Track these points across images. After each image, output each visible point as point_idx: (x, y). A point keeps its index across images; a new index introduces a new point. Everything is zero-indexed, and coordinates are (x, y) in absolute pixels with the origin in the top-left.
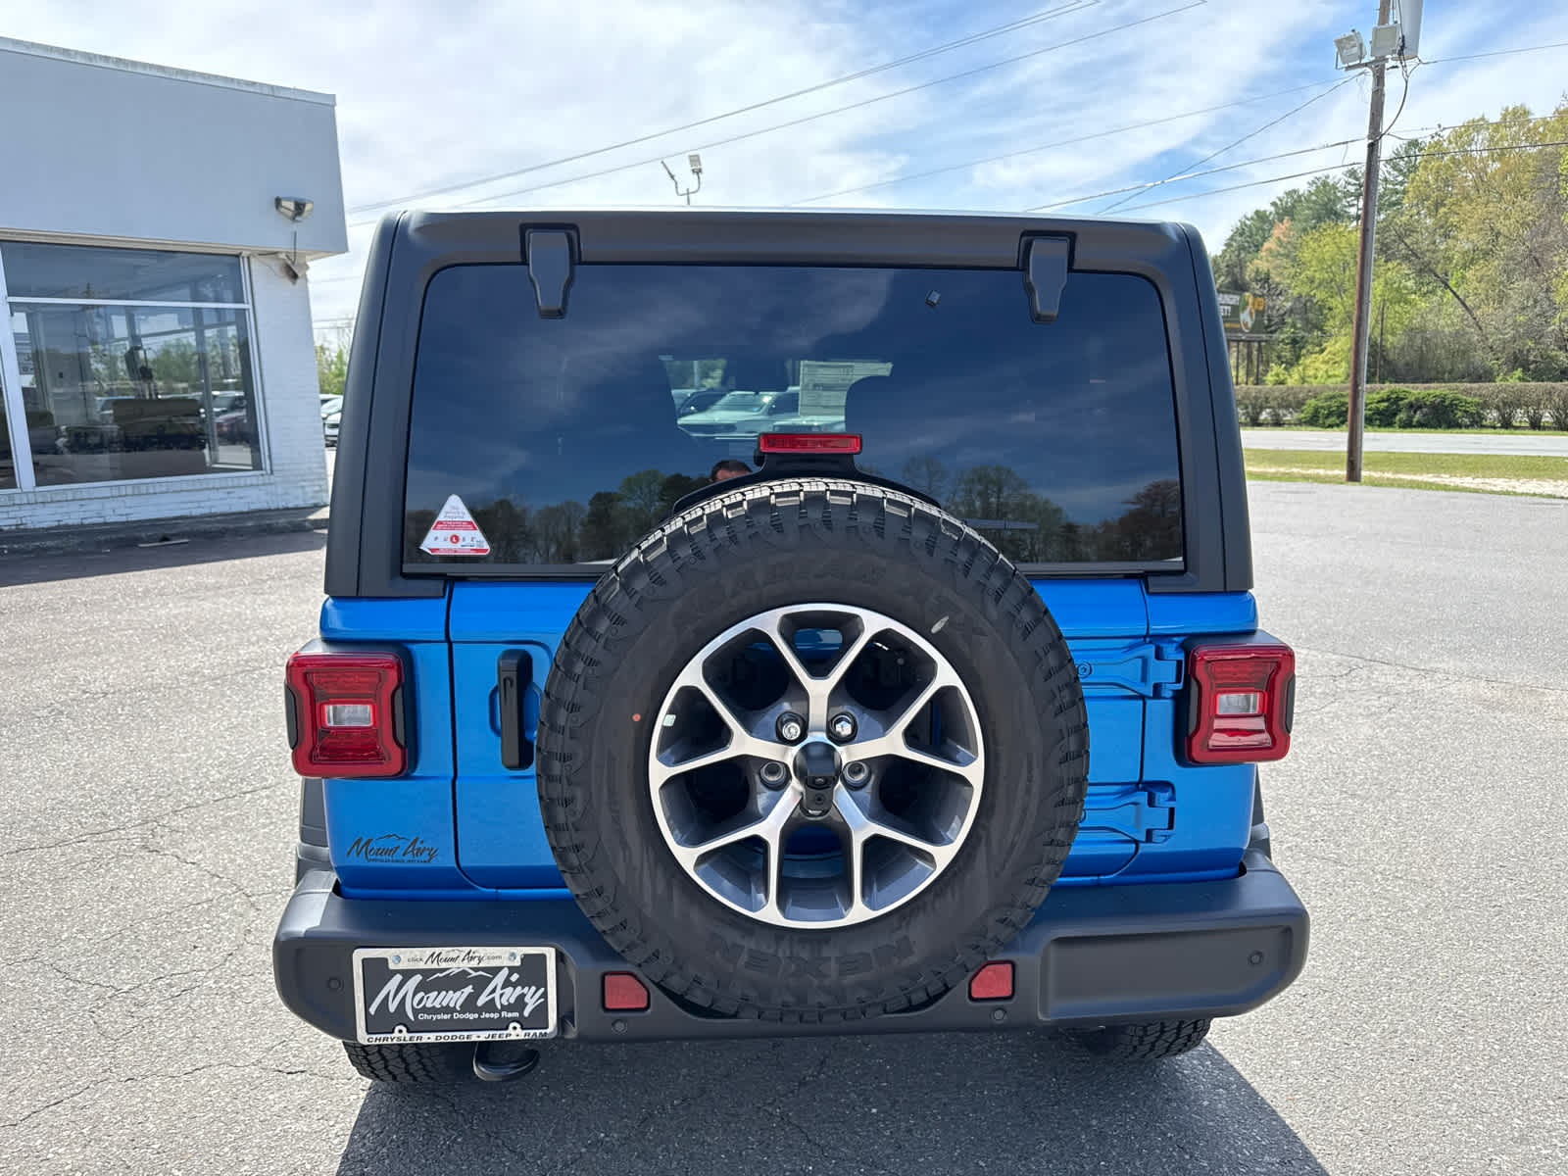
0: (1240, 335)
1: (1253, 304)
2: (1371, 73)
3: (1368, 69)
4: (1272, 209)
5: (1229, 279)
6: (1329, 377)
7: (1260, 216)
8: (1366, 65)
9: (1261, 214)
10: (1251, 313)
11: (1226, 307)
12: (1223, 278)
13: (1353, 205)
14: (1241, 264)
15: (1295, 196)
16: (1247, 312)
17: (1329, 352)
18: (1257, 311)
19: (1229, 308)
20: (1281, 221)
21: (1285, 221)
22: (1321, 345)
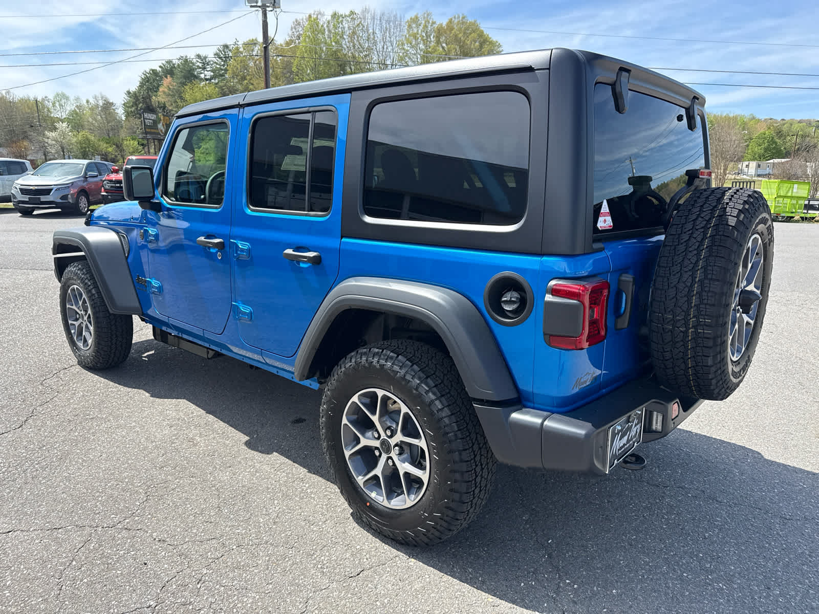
0: (159, 136)
1: (164, 120)
2: (261, 11)
3: (260, 9)
4: (160, 69)
5: (145, 105)
6: (207, 161)
7: (154, 72)
8: (259, 7)
9: (155, 71)
10: (163, 125)
11: (150, 121)
12: (141, 105)
13: (202, 73)
14: (150, 97)
15: (172, 65)
16: (161, 124)
17: (204, 148)
18: (166, 124)
19: (152, 121)
20: (166, 77)
21: (168, 77)
22: (198, 144)
